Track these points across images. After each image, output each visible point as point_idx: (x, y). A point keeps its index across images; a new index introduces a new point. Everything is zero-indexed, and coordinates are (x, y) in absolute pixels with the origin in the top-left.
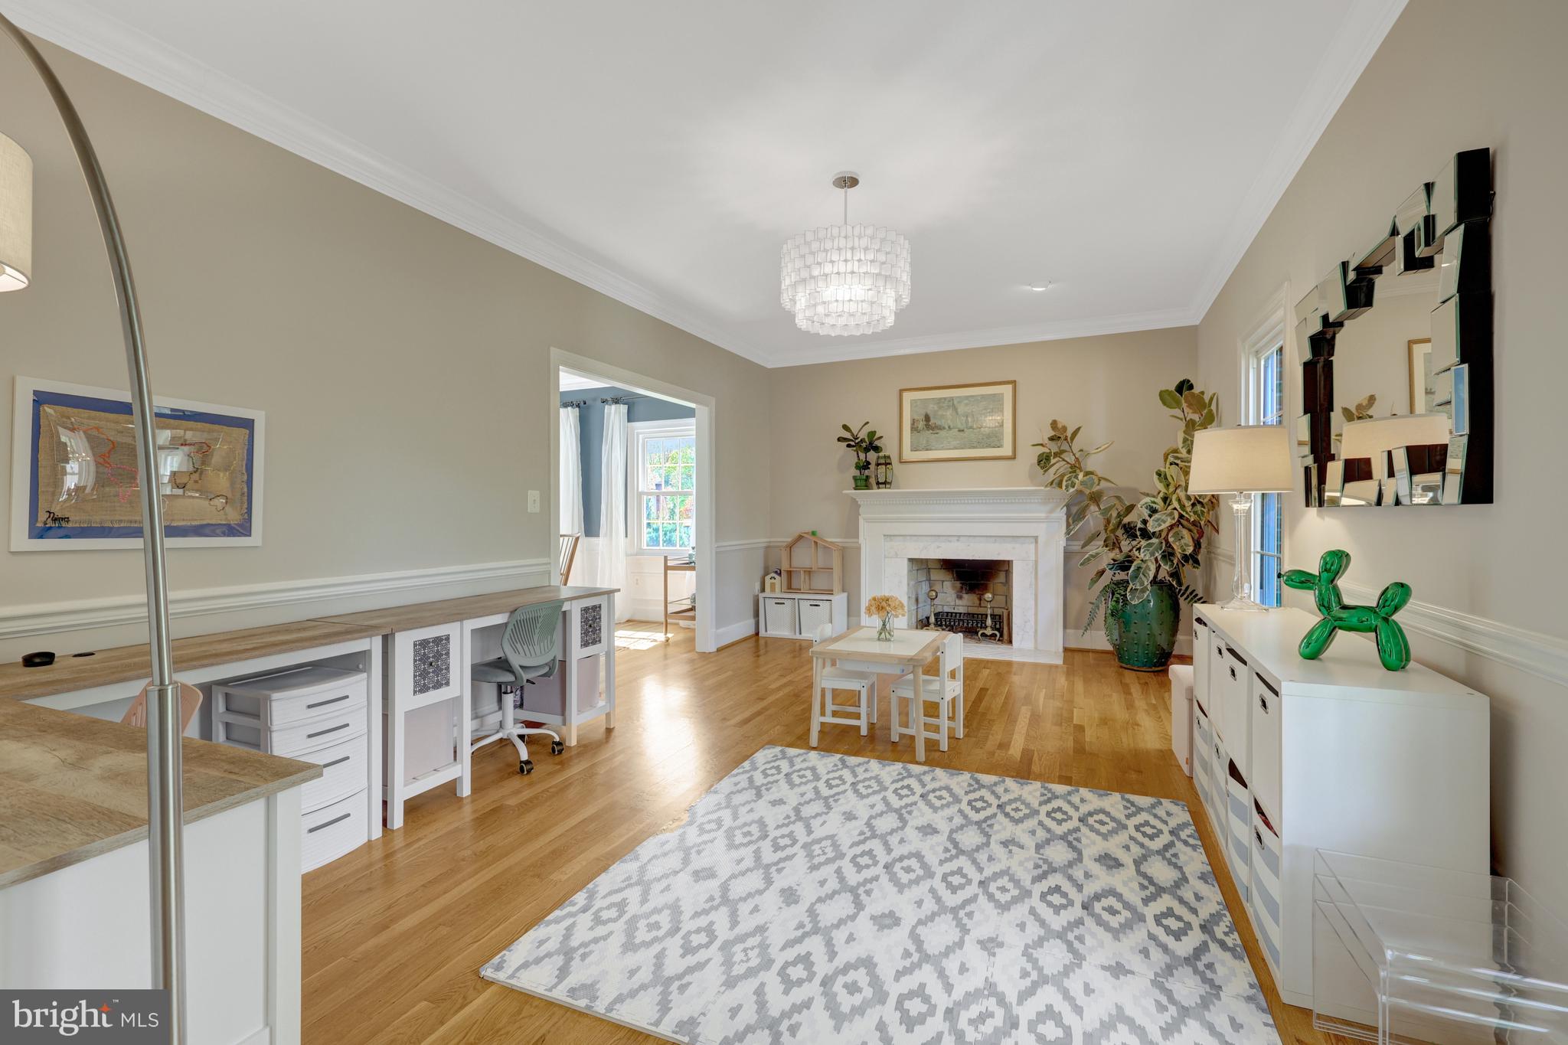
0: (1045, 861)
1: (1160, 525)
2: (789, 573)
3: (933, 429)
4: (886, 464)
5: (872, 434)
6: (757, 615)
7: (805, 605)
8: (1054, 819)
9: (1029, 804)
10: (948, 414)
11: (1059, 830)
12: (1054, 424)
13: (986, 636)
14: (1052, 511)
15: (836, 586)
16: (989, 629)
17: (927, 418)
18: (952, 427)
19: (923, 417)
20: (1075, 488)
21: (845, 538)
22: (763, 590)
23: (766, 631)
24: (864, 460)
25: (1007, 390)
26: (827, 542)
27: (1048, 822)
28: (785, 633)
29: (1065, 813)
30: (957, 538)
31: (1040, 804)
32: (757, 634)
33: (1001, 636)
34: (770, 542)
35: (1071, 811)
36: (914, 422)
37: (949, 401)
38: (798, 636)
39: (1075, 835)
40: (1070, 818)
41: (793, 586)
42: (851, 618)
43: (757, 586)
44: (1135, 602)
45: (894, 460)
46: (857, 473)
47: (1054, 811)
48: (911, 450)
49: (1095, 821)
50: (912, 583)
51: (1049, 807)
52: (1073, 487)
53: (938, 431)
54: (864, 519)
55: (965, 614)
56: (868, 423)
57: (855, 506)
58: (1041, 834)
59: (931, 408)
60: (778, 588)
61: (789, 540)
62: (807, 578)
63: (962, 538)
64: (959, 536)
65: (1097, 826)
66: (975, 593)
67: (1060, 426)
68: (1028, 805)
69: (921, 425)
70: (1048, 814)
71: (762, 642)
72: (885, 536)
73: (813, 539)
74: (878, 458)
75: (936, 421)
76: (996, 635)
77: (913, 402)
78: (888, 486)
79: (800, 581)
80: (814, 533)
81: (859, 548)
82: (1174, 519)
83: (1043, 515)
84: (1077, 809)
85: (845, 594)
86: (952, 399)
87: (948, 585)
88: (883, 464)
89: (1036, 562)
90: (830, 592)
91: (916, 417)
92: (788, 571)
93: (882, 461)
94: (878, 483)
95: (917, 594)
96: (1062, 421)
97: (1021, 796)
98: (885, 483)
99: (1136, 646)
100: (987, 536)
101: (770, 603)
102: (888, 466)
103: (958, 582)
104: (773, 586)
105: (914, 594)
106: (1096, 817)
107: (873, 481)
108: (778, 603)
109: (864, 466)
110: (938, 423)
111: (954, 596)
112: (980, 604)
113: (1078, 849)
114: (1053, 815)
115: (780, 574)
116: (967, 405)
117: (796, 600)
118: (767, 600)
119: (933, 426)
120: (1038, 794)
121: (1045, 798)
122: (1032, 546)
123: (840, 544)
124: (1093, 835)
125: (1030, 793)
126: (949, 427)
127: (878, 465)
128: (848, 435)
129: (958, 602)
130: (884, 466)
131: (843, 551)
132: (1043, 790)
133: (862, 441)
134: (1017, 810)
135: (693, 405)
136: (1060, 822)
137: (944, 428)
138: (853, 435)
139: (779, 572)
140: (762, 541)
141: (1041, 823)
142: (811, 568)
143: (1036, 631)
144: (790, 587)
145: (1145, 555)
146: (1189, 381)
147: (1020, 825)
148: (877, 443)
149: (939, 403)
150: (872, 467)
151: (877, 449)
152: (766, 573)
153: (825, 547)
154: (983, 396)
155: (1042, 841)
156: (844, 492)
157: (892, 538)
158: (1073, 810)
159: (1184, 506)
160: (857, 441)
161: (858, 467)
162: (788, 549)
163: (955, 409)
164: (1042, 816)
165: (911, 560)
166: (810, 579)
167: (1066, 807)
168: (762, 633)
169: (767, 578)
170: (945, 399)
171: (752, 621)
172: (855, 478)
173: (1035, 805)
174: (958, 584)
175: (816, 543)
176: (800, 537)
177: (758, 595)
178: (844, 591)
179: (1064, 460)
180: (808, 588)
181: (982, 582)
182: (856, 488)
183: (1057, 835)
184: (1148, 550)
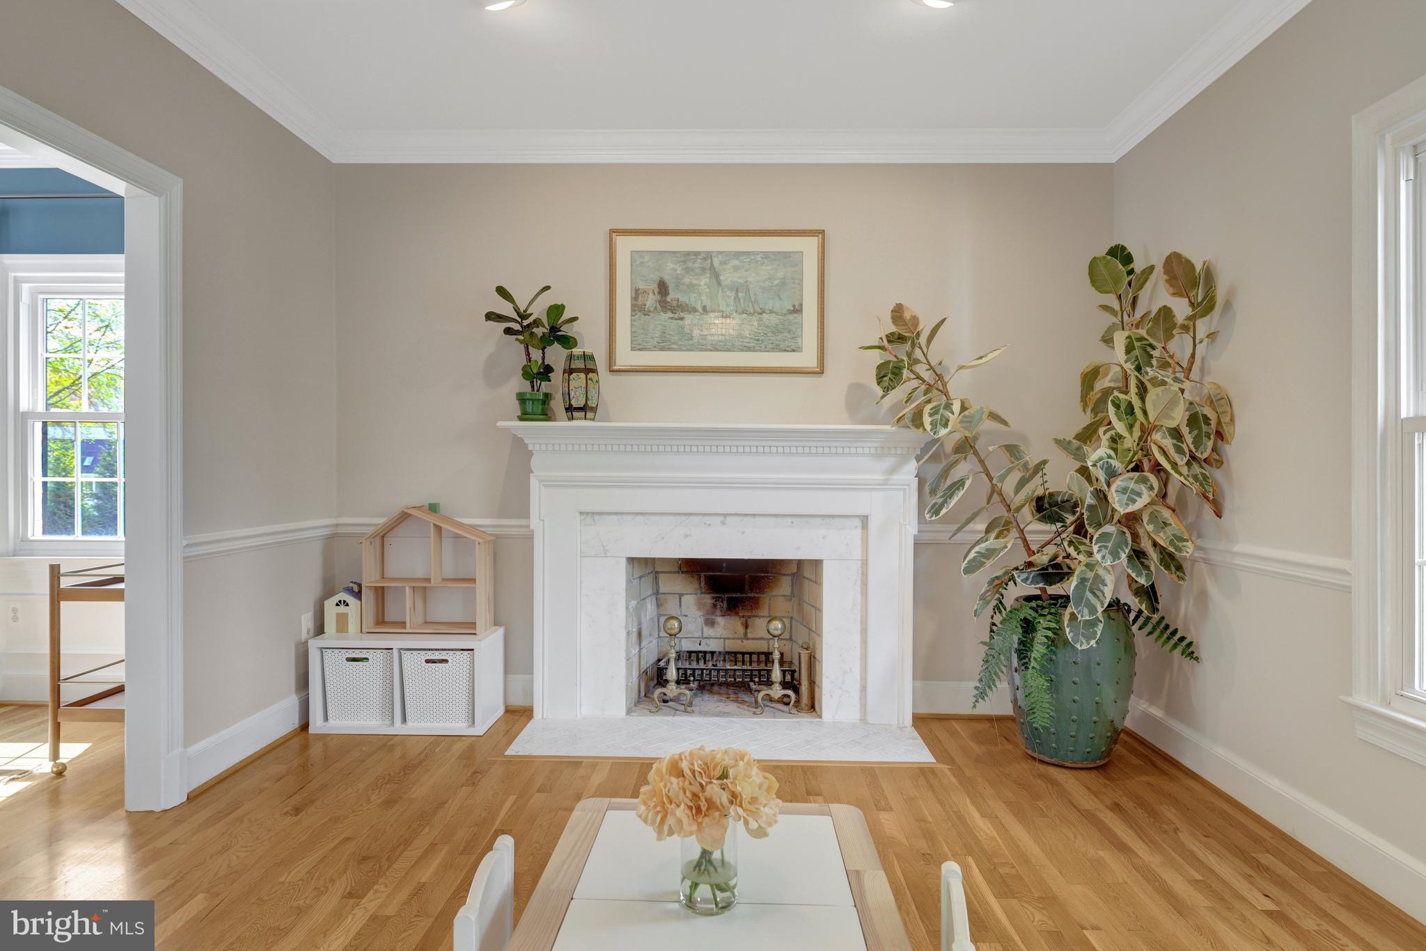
1: (1134, 501)
2: (380, 592)
3: (673, 310)
4: (587, 371)
5: (557, 310)
6: (303, 683)
7: (413, 662)
10: (702, 283)
12: (898, 313)
13: (771, 700)
14: (893, 470)
15: (483, 615)
16: (777, 687)
17: (663, 288)
18: (708, 308)
19: (655, 286)
20: (950, 428)
21: (500, 516)
22: (320, 630)
23: (326, 719)
24: (540, 362)
25: (809, 247)
26: (460, 525)
28: (369, 722)
30: (722, 518)
32: (305, 727)
33: (798, 701)
34: (337, 525)
36: (637, 294)
37: (705, 259)
38: (398, 729)
41: (391, 616)
42: (511, 677)
43: (307, 622)
44: (1082, 646)
45: (601, 364)
46: (525, 386)
48: (633, 349)
50: (633, 603)
52: (946, 425)
53: (682, 315)
54: (540, 481)
55: (720, 653)
56: (547, 288)
57: (521, 454)
59: (670, 270)
60: (353, 625)
61: (381, 521)
62: (419, 602)
63: (729, 519)
64: (725, 515)
66: (737, 614)
67: (907, 316)
69: (651, 301)
71: (316, 751)
72: (581, 513)
73: (431, 519)
74: (571, 358)
75: (679, 296)
76: (789, 696)
77: (636, 255)
78: (589, 415)
79: (407, 606)
80: (433, 508)
81: (529, 538)
82: (1151, 488)
83: (878, 477)
85: (500, 631)
86: (708, 256)
87: (690, 601)
88: (578, 370)
89: (865, 563)
90: (468, 627)
91: (642, 286)
92: (376, 588)
93: (578, 364)
94: (570, 409)
95: (640, 624)
96: (914, 307)
98: (583, 409)
99: (1075, 726)
100: (776, 516)
101: (336, 662)
102: (591, 375)
103: (709, 596)
104: (342, 622)
105: (636, 624)
107: (558, 405)
108: (354, 660)
109: (540, 373)
110: (683, 299)
111: (701, 620)
112: (746, 634)
115: (358, 595)
116: (736, 268)
117: (395, 652)
118: (327, 654)
119: (675, 303)
122: (858, 533)
123: (489, 530)
126: (704, 308)
127: (570, 371)
128: (506, 309)
129: (708, 631)
130: (582, 376)
131: (497, 544)
133: (537, 323)
135: (117, 186)
137: (695, 310)
138: (517, 310)
139: (356, 589)
140: (317, 524)
142: (429, 580)
143: (864, 689)
144: (382, 621)
145: (1103, 557)
146: (1124, 248)
148: (566, 330)
149: (684, 262)
150: (557, 376)
151: (567, 342)
152: (328, 593)
153: (457, 537)
154: (767, 255)
156: (501, 424)
157: (596, 517)
159: (1176, 464)
160: (525, 323)
161: (527, 374)
162: (378, 540)
163: (716, 275)
165: (631, 560)
166: (425, 602)
168: (317, 725)
169: (330, 604)
170: (697, 254)
171: (293, 701)
172: (522, 398)
174: (708, 599)
175: (438, 529)
176: (404, 517)
177: (306, 642)
178: (496, 623)
179: (919, 377)
180: (421, 620)
181: (752, 595)
182: (524, 416)
184: (1106, 547)
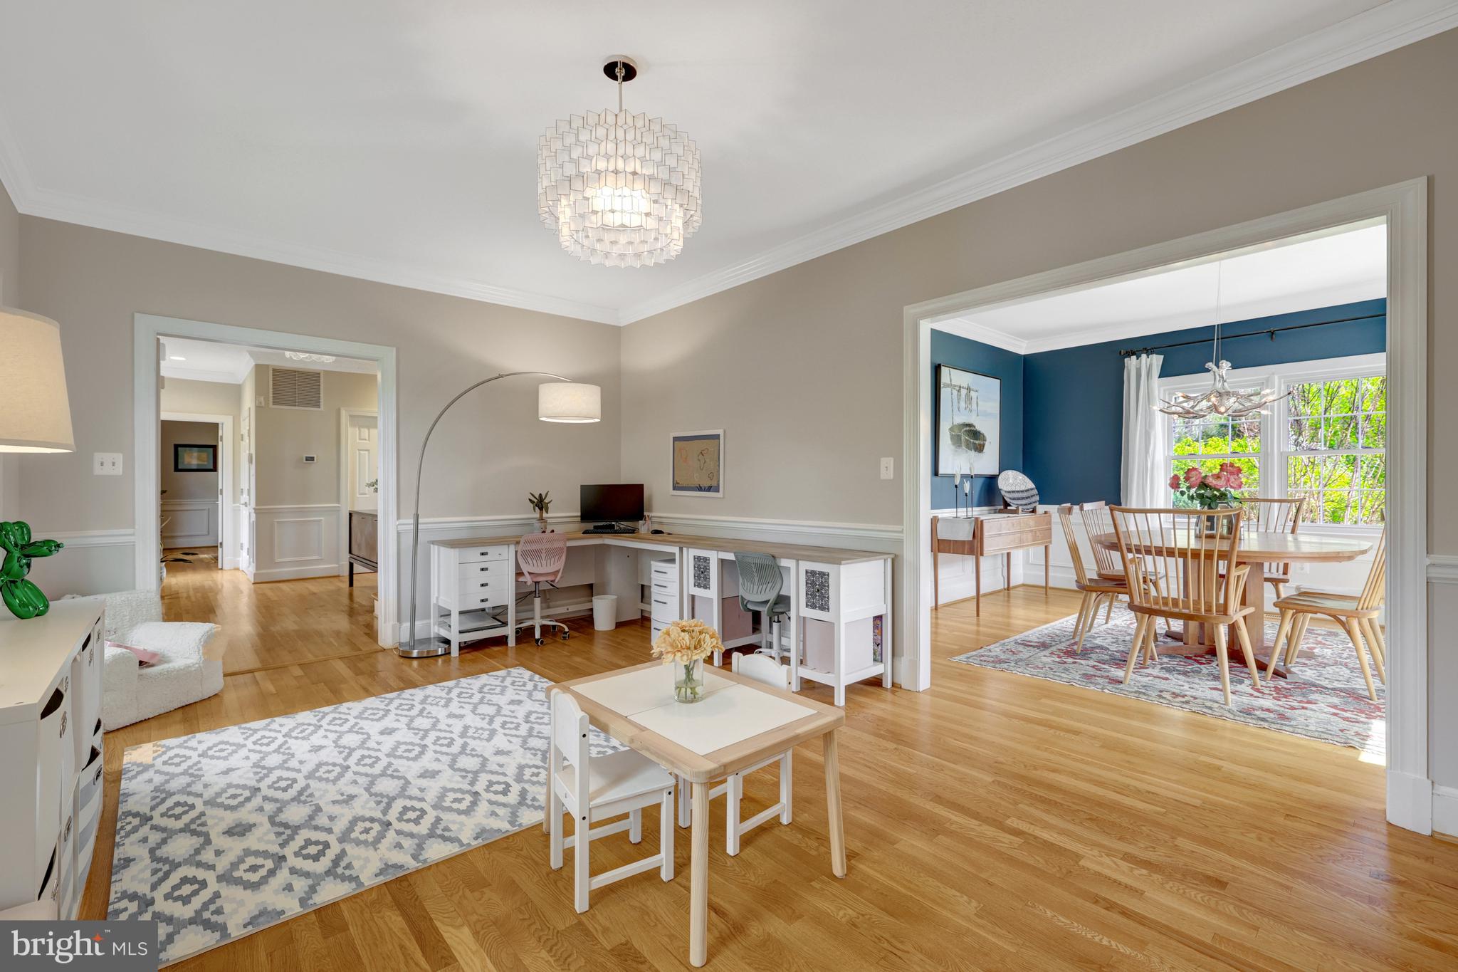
0: (305, 802)
8: (317, 843)
9: (357, 845)
11: (305, 834)
27: (322, 836)
29: (306, 857)
31: (343, 852)
35: (300, 863)
39: (284, 837)
40: (297, 854)
47: (321, 853)
49: (263, 866)
51: (331, 854)
58: (322, 820)
65: (260, 861)
68: (358, 843)
70: (327, 845)
84: (293, 871)
97: (376, 849)
106: (263, 872)
113: (276, 825)
114: (321, 847)
120: (356, 864)
121: (343, 864)
124: (262, 847)
125: (367, 860)
132: (354, 873)
134: (367, 831)
136: (308, 843)
141: (330, 831)
147: (351, 818)
155: (318, 815)
158: (298, 867)
164: (332, 839)
167: (308, 865)
173: (349, 848)
183: (305, 828)
